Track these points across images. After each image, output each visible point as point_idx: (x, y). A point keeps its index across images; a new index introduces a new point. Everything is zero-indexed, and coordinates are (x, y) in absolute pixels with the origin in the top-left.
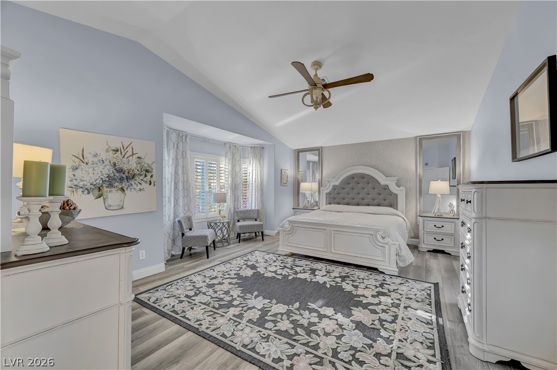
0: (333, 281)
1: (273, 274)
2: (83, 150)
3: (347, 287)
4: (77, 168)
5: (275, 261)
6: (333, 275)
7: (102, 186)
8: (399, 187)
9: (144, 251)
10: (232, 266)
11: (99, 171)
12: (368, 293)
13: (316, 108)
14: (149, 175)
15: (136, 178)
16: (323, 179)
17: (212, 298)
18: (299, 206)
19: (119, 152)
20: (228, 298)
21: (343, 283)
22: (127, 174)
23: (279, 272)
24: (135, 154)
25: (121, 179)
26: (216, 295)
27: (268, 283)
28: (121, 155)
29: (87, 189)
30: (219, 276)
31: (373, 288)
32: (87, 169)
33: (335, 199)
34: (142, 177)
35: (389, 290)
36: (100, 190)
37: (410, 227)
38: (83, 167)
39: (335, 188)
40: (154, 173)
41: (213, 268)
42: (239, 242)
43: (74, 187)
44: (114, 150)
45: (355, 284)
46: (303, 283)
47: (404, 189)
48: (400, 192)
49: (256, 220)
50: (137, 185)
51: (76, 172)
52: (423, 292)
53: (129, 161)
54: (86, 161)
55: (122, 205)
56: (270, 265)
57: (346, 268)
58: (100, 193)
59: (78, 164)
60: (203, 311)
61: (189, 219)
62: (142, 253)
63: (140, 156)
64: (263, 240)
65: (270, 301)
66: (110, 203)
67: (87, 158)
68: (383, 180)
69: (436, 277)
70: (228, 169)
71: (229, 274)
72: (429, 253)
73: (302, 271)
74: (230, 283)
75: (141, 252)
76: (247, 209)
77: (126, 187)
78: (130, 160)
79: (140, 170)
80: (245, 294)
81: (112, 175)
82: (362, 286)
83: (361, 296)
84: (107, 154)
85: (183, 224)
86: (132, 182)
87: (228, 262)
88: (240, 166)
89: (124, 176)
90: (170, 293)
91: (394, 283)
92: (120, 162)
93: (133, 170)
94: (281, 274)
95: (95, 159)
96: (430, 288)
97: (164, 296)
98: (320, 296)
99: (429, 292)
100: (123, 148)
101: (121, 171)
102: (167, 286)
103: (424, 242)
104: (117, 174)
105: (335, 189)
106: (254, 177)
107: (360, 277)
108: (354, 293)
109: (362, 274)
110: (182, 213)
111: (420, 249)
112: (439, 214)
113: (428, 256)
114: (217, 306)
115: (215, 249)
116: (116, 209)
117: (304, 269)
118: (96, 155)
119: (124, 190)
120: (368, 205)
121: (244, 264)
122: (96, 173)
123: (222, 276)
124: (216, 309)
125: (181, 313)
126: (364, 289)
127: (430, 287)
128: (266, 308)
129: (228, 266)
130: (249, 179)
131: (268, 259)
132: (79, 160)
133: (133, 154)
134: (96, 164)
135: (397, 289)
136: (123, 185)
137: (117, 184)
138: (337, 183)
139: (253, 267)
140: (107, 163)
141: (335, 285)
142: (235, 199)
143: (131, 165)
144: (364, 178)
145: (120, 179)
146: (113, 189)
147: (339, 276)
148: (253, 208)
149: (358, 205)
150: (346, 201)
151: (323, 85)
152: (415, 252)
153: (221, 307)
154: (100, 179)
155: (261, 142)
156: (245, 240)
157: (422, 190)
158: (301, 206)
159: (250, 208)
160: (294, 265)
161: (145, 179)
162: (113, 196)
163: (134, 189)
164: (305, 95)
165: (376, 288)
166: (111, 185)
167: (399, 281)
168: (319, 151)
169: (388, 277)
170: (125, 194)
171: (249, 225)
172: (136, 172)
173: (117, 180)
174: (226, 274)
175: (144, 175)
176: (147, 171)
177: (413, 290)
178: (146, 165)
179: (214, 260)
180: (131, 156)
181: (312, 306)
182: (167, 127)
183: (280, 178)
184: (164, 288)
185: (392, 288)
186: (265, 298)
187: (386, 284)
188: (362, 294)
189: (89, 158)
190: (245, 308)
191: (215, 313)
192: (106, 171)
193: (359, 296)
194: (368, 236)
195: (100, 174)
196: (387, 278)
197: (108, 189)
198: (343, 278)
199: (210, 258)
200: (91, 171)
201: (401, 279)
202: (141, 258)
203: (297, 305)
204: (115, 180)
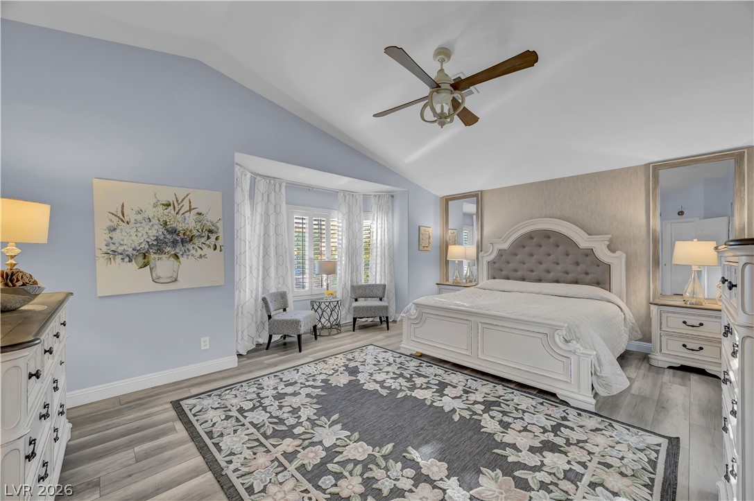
0: (469, 409)
1: (377, 387)
2: (123, 206)
3: (490, 424)
4: (115, 229)
5: (390, 364)
6: (472, 397)
7: (148, 252)
8: (613, 251)
9: (207, 339)
10: (327, 366)
11: (144, 232)
12: (524, 441)
13: (442, 124)
14: (213, 237)
15: (196, 240)
16: (484, 240)
17: (271, 417)
18: (447, 280)
19: (172, 207)
20: (292, 421)
21: (486, 416)
22: (182, 236)
23: (389, 382)
24: (194, 209)
25: (175, 243)
26: (279, 413)
27: (363, 401)
28: (174, 210)
29: (128, 256)
30: (299, 381)
31: (538, 431)
32: (128, 230)
33: (501, 270)
34: (203, 240)
35: (568, 440)
36: (145, 257)
37: (634, 321)
38: (122, 227)
39: (501, 253)
40: (221, 234)
41: (298, 368)
42: (354, 331)
43: (111, 253)
44: (164, 205)
45: (506, 419)
46: (417, 408)
47: (624, 256)
48: (617, 262)
49: (381, 300)
50: (196, 251)
51: (114, 234)
52: (641, 455)
53: (185, 219)
54: (126, 219)
55: (175, 276)
56: (380, 370)
57: (499, 387)
58: (146, 260)
59: (116, 223)
60: (247, 438)
61: (283, 296)
62: (205, 342)
63: (200, 211)
64: (388, 329)
65: (349, 434)
66: (159, 274)
67: (128, 216)
68: (583, 241)
69: (675, 425)
70: (342, 227)
71: (314, 380)
72: (671, 370)
73: (424, 386)
74: (308, 395)
75: (202, 340)
76: (370, 283)
77: (181, 253)
78: (187, 218)
79: (200, 230)
80: (320, 416)
81: (162, 237)
82: (518, 425)
83: (509, 445)
84: (155, 209)
85: (269, 303)
86: (190, 246)
87: (323, 360)
88: (361, 224)
89: (178, 238)
90: (223, 402)
91: (581, 427)
92: (173, 220)
93: (191, 231)
94: (389, 388)
95: (139, 217)
96: (658, 448)
97: (213, 406)
98: (434, 435)
99: (653, 456)
100: (177, 201)
101: (174, 231)
102: (226, 390)
103: (661, 351)
104: (169, 236)
105: (502, 256)
106: (379, 239)
107: (519, 407)
108: (498, 438)
109: (525, 401)
110: (274, 287)
111: (654, 363)
112: (694, 301)
113: (667, 376)
114: (269, 432)
115: (316, 339)
116: (167, 281)
117: (428, 383)
118: (140, 212)
119: (178, 257)
120: (558, 282)
121: (343, 366)
122: (140, 234)
123: (303, 381)
124: (266, 437)
125: (218, 437)
126: (520, 431)
127: (659, 445)
128: (339, 446)
129: (321, 365)
130: (373, 240)
131: (381, 360)
132: (117, 219)
133: (190, 210)
134: (141, 223)
135: (586, 441)
136: (177, 251)
137: (168, 249)
138: (505, 246)
139: (354, 371)
140: (154, 221)
141: (468, 417)
142: (353, 268)
143: (189, 223)
144: (549, 237)
145: (173, 242)
146: (163, 256)
147: (482, 400)
148: (378, 282)
149: (540, 281)
150: (519, 274)
151: (451, 85)
152: (643, 367)
153: (276, 434)
154: (145, 243)
155: (387, 188)
156: (365, 327)
157: (657, 258)
158: (451, 281)
159: (374, 283)
160: (416, 374)
161: (208, 242)
162: (164, 265)
163: (193, 255)
164: (425, 106)
165: (543, 433)
166: (160, 251)
167: (593, 422)
168: (477, 197)
169: (575, 412)
170: (180, 262)
171: (367, 307)
172: (195, 233)
173: (169, 244)
174: (311, 379)
175: (206, 237)
176: (210, 231)
177: (618, 447)
178: (209, 224)
179: (306, 356)
180: (187, 211)
181: (414, 454)
182: (251, 173)
183: (415, 239)
184: (219, 393)
185: (574, 436)
186: (344, 427)
187: (566, 427)
188: (512, 442)
189: (130, 215)
190: (307, 442)
191: (262, 444)
192: (153, 233)
193: (504, 445)
194: (540, 336)
195: (145, 237)
196: (572, 414)
197: (156, 256)
198: (488, 405)
199: (303, 352)
200: (133, 232)
201: (600, 419)
202: (203, 348)
203: (388, 448)
204: (166, 243)
